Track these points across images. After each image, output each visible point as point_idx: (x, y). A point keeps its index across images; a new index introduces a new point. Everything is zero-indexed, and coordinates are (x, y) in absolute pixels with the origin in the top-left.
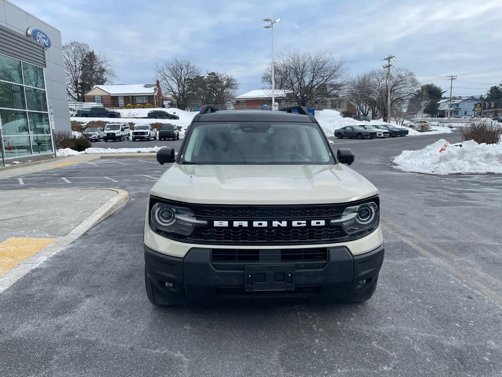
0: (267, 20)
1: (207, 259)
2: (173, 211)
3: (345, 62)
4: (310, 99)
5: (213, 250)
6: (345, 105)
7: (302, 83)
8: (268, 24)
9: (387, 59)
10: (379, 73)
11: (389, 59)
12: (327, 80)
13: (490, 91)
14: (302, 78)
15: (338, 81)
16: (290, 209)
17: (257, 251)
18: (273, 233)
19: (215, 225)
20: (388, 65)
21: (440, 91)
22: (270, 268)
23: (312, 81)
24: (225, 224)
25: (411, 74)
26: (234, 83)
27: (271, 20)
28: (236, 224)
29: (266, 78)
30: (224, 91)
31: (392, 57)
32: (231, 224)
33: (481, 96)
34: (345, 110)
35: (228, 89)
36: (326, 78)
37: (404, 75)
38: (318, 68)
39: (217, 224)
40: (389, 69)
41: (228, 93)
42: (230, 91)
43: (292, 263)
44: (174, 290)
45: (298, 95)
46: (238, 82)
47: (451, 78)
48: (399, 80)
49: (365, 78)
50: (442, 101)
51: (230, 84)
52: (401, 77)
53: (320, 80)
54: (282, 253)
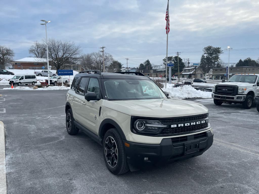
0: (43, 21)
1: (170, 143)
2: (144, 123)
3: (80, 47)
4: (62, 64)
5: (172, 138)
6: (80, 69)
7: (58, 56)
8: (43, 23)
9: (102, 48)
10: (96, 54)
11: (103, 48)
12: (71, 55)
13: (140, 66)
14: (57, 53)
15: (78, 56)
16: (195, 117)
17: (187, 136)
18: (191, 128)
19: (171, 127)
20: (102, 51)
21: (121, 64)
22: (192, 143)
23: (63, 56)
24: (175, 126)
25: (111, 56)
26: (11, 52)
27: (45, 21)
28: (179, 125)
29: (31, 51)
30: (4, 57)
31: (104, 47)
32: (177, 126)
33: (137, 67)
34: (81, 71)
35: (8, 56)
36: (71, 54)
37: (108, 56)
38: (66, 48)
39: (172, 126)
40: (103, 53)
41: (7, 58)
42: (9, 57)
43: (198, 140)
44: (149, 161)
45: (55, 62)
46: (14, 52)
47: (127, 59)
48: (106, 58)
49: (88, 56)
50: (122, 69)
51: (8, 52)
52: (106, 57)
53: (68, 55)
54: (194, 136)
